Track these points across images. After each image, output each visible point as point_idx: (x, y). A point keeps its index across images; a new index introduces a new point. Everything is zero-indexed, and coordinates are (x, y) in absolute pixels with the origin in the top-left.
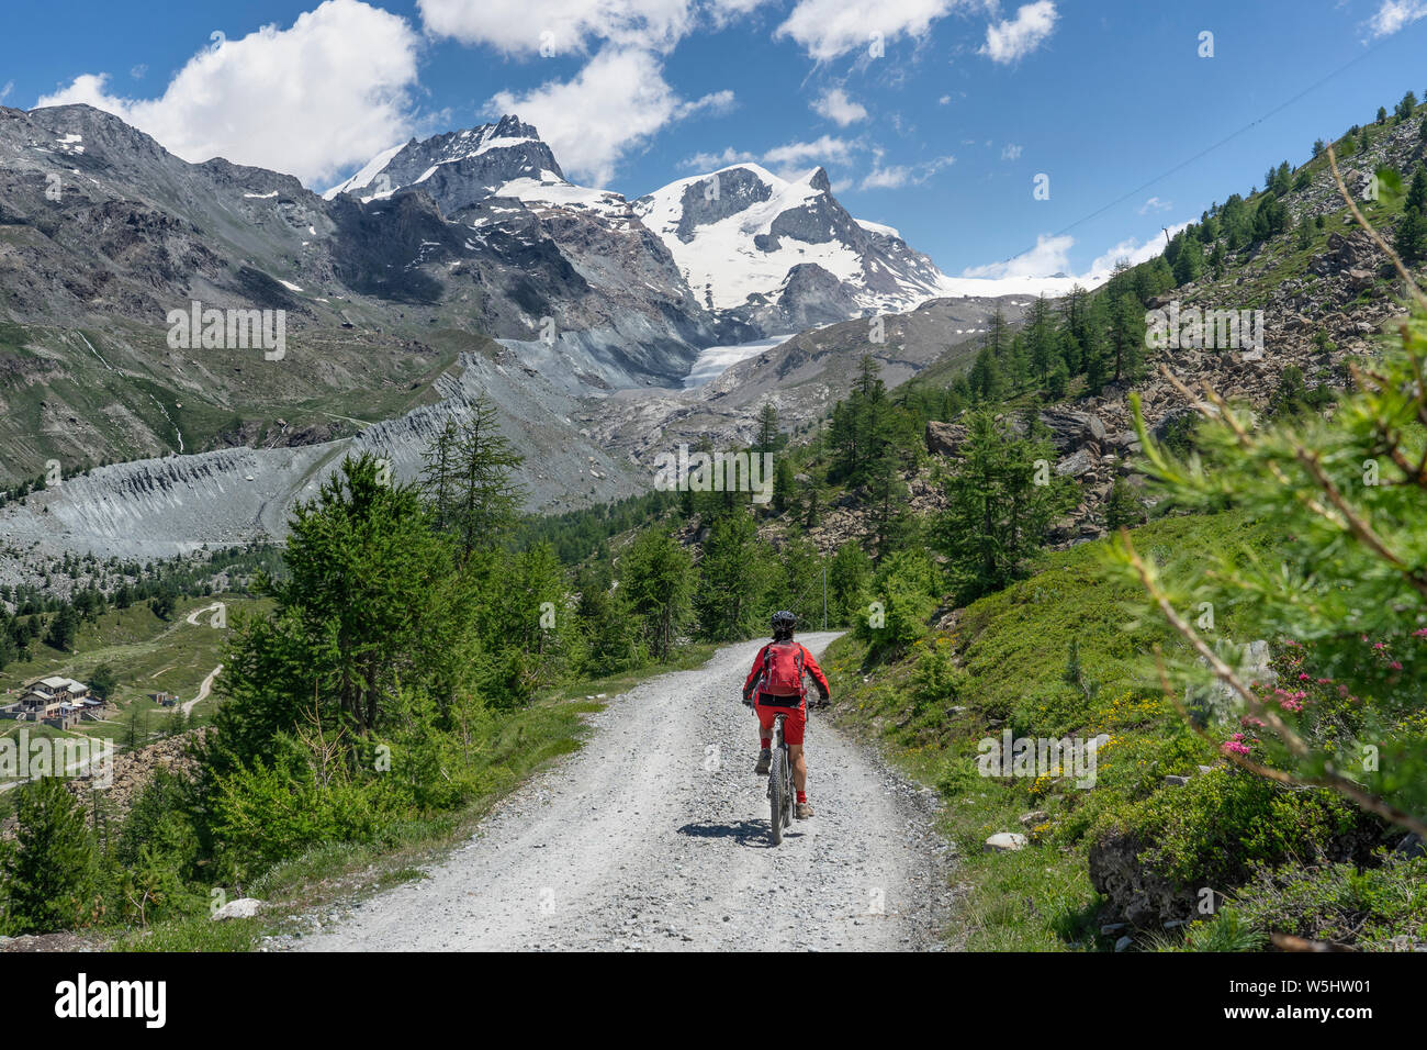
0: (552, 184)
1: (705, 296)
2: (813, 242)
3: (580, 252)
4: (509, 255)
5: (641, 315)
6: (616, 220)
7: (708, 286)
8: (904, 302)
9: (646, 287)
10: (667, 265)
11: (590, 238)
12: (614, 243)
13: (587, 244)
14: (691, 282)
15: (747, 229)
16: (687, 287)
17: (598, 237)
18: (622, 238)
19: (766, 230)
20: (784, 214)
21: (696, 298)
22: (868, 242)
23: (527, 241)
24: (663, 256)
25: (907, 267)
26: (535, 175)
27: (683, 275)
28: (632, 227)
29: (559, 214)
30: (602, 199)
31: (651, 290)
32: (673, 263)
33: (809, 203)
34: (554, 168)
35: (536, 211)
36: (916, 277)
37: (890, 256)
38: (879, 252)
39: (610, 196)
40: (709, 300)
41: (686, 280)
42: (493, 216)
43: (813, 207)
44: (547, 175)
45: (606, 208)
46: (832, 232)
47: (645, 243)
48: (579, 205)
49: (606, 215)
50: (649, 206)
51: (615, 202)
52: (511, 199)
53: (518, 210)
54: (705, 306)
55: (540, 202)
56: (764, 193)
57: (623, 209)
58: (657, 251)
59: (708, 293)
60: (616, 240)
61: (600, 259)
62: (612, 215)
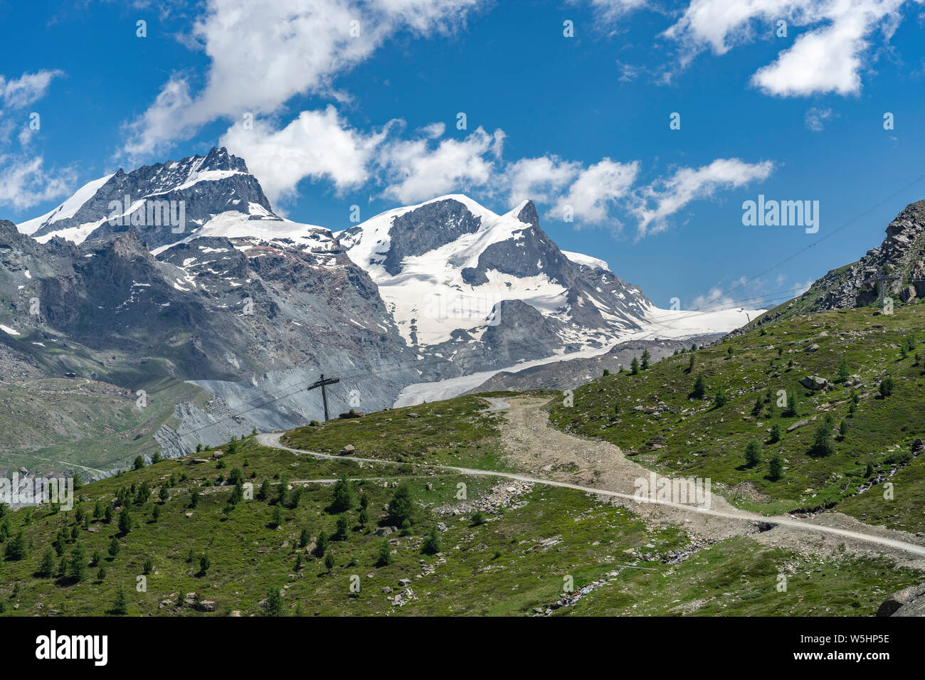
0: (258, 218)
1: (410, 331)
2: (521, 275)
3: (286, 289)
4: (217, 295)
5: (345, 353)
6: (322, 256)
7: (413, 321)
8: (608, 338)
9: (351, 324)
10: (372, 300)
11: (296, 275)
12: (320, 279)
13: (294, 281)
14: (397, 318)
15: (454, 261)
16: (392, 322)
17: (305, 274)
18: (328, 274)
19: (473, 263)
20: (492, 248)
21: (401, 334)
22: (576, 275)
23: (235, 281)
24: (368, 291)
25: (615, 299)
26: (243, 208)
27: (389, 310)
28: (338, 263)
29: (266, 251)
30: (308, 234)
31: (357, 327)
32: (378, 298)
33: (517, 237)
34: (262, 200)
35: (243, 249)
36: (624, 310)
37: (599, 289)
38: (587, 285)
39: (317, 231)
40: (413, 336)
41: (391, 315)
42: (202, 257)
43: (521, 240)
44: (255, 209)
45: (313, 244)
46: (539, 265)
47: (351, 279)
48: (286, 241)
49: (313, 250)
50: (357, 237)
51: (323, 237)
52: (219, 239)
53: (226, 250)
54: (409, 343)
55: (248, 238)
56: (472, 224)
57: (330, 244)
58: (363, 287)
59: (413, 328)
60: (322, 276)
61: (305, 296)
62: (319, 251)
